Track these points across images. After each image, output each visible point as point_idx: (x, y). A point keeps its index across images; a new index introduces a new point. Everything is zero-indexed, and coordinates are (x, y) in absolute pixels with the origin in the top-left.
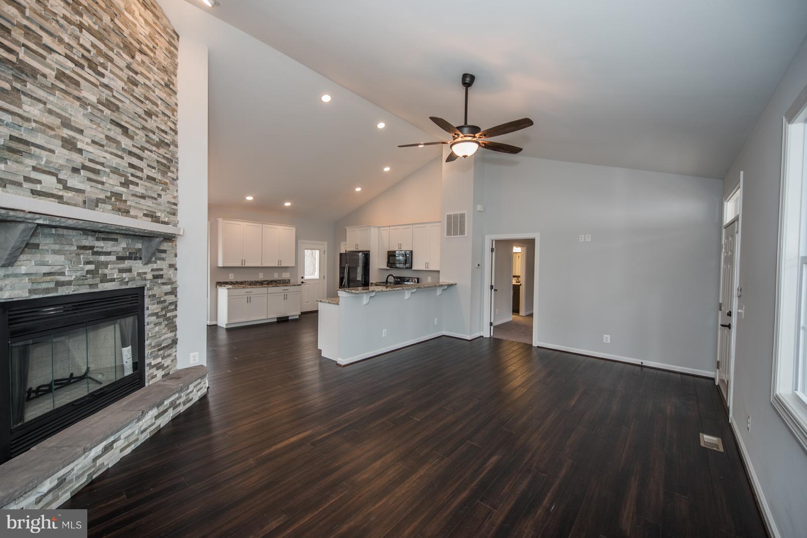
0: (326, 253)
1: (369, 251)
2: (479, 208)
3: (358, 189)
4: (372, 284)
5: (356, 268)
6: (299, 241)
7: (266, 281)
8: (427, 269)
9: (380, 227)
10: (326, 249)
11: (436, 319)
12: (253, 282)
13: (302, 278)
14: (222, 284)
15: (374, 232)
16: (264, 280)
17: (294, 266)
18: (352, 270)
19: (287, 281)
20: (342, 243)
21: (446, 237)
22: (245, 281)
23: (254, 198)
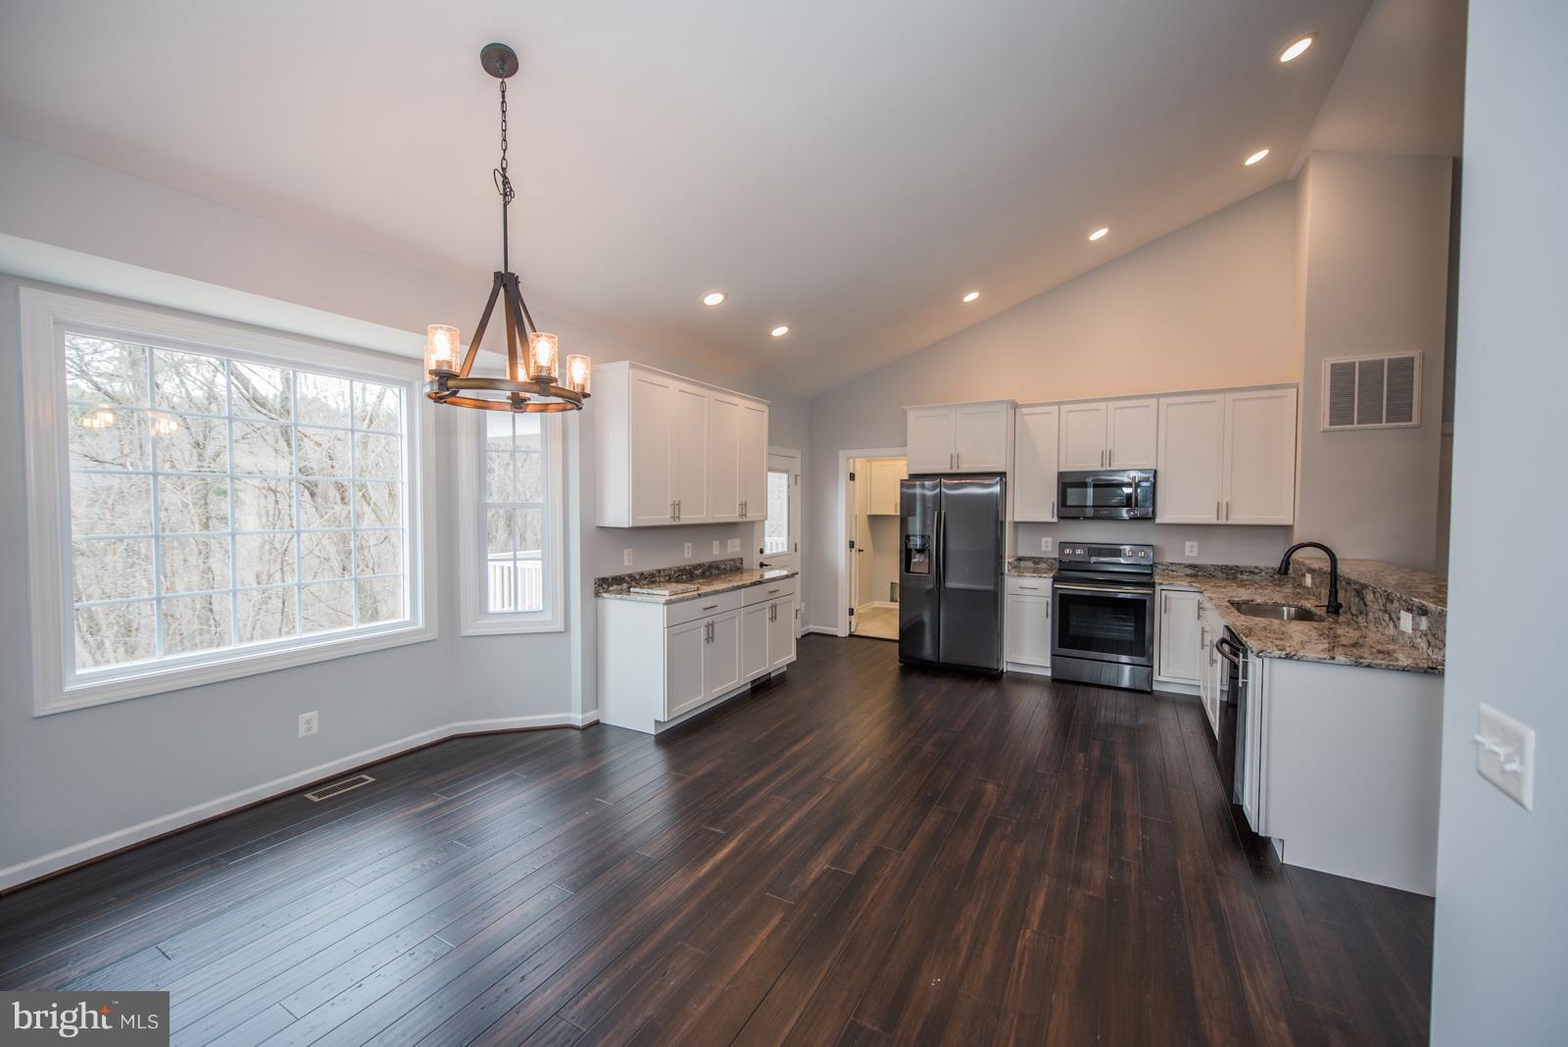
1: (1004, 474)
3: (971, 297)
7: (700, 566)
8: (1222, 522)
10: (799, 471)
13: (762, 551)
14: (609, 585)
16: (695, 563)
19: (738, 564)
21: (1328, 427)
22: (659, 571)
23: (726, 296)
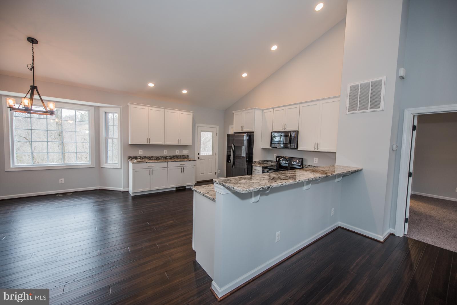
0: (218, 134)
1: (253, 132)
2: (402, 72)
3: (245, 75)
4: (255, 162)
5: (240, 148)
6: (197, 125)
7: (169, 156)
8: (316, 150)
9: (263, 110)
10: (218, 132)
11: (333, 209)
12: (158, 157)
13: (199, 154)
14: (132, 158)
15: (258, 114)
16: (167, 155)
17: (191, 144)
18: (237, 148)
19: (187, 157)
20: (230, 127)
21: (348, 112)
22: (152, 157)
23: (155, 85)
